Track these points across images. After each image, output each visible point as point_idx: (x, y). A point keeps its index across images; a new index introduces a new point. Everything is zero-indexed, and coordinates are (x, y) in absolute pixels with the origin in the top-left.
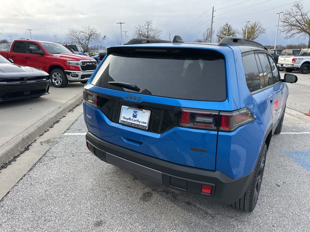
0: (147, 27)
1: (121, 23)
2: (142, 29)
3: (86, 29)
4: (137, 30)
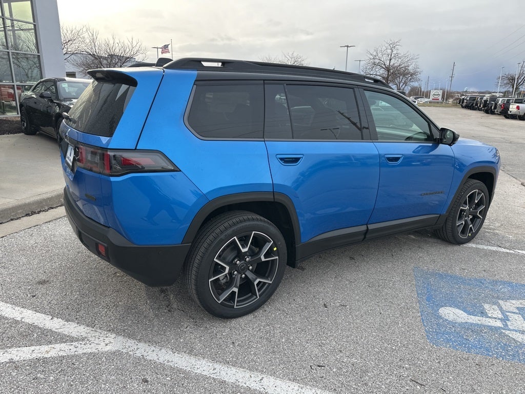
0: (389, 51)
1: (348, 46)
2: (380, 55)
3: (288, 57)
4: (372, 57)
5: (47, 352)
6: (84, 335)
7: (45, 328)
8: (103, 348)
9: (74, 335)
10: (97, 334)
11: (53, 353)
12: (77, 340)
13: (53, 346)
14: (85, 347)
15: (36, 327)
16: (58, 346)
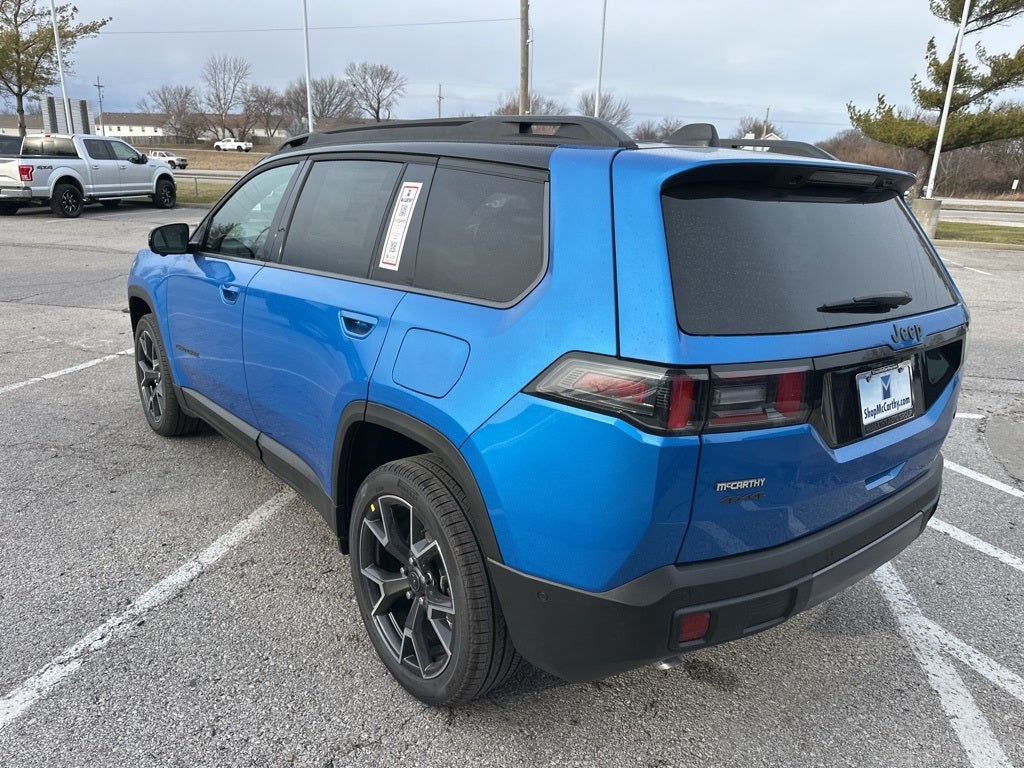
5: (1013, 681)
6: (938, 659)
7: (981, 714)
8: (935, 628)
9: (952, 669)
10: (921, 646)
11: (1007, 674)
12: (956, 661)
13: (997, 682)
14: (957, 648)
15: (993, 726)
16: (991, 676)
